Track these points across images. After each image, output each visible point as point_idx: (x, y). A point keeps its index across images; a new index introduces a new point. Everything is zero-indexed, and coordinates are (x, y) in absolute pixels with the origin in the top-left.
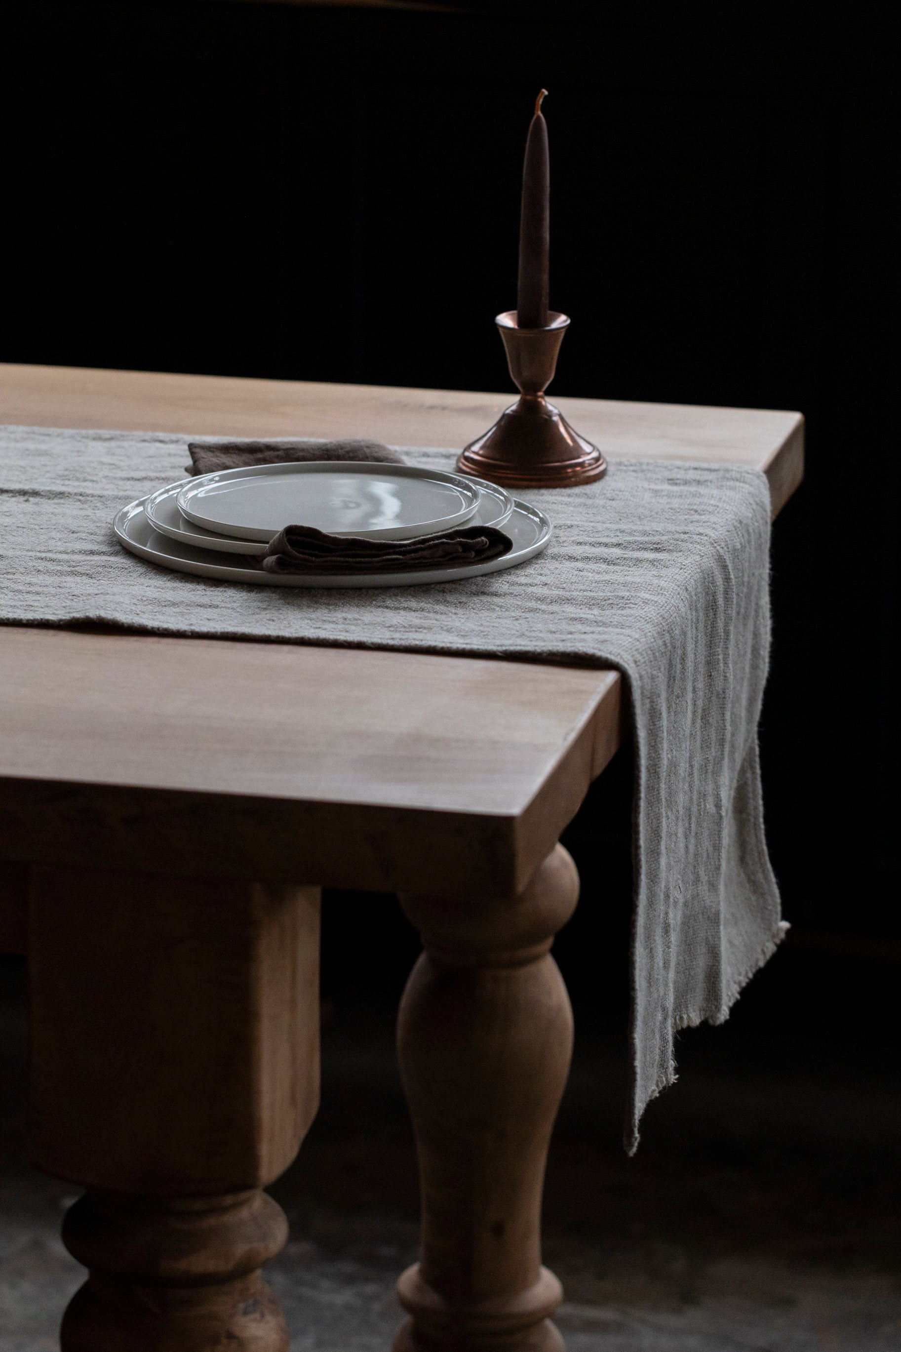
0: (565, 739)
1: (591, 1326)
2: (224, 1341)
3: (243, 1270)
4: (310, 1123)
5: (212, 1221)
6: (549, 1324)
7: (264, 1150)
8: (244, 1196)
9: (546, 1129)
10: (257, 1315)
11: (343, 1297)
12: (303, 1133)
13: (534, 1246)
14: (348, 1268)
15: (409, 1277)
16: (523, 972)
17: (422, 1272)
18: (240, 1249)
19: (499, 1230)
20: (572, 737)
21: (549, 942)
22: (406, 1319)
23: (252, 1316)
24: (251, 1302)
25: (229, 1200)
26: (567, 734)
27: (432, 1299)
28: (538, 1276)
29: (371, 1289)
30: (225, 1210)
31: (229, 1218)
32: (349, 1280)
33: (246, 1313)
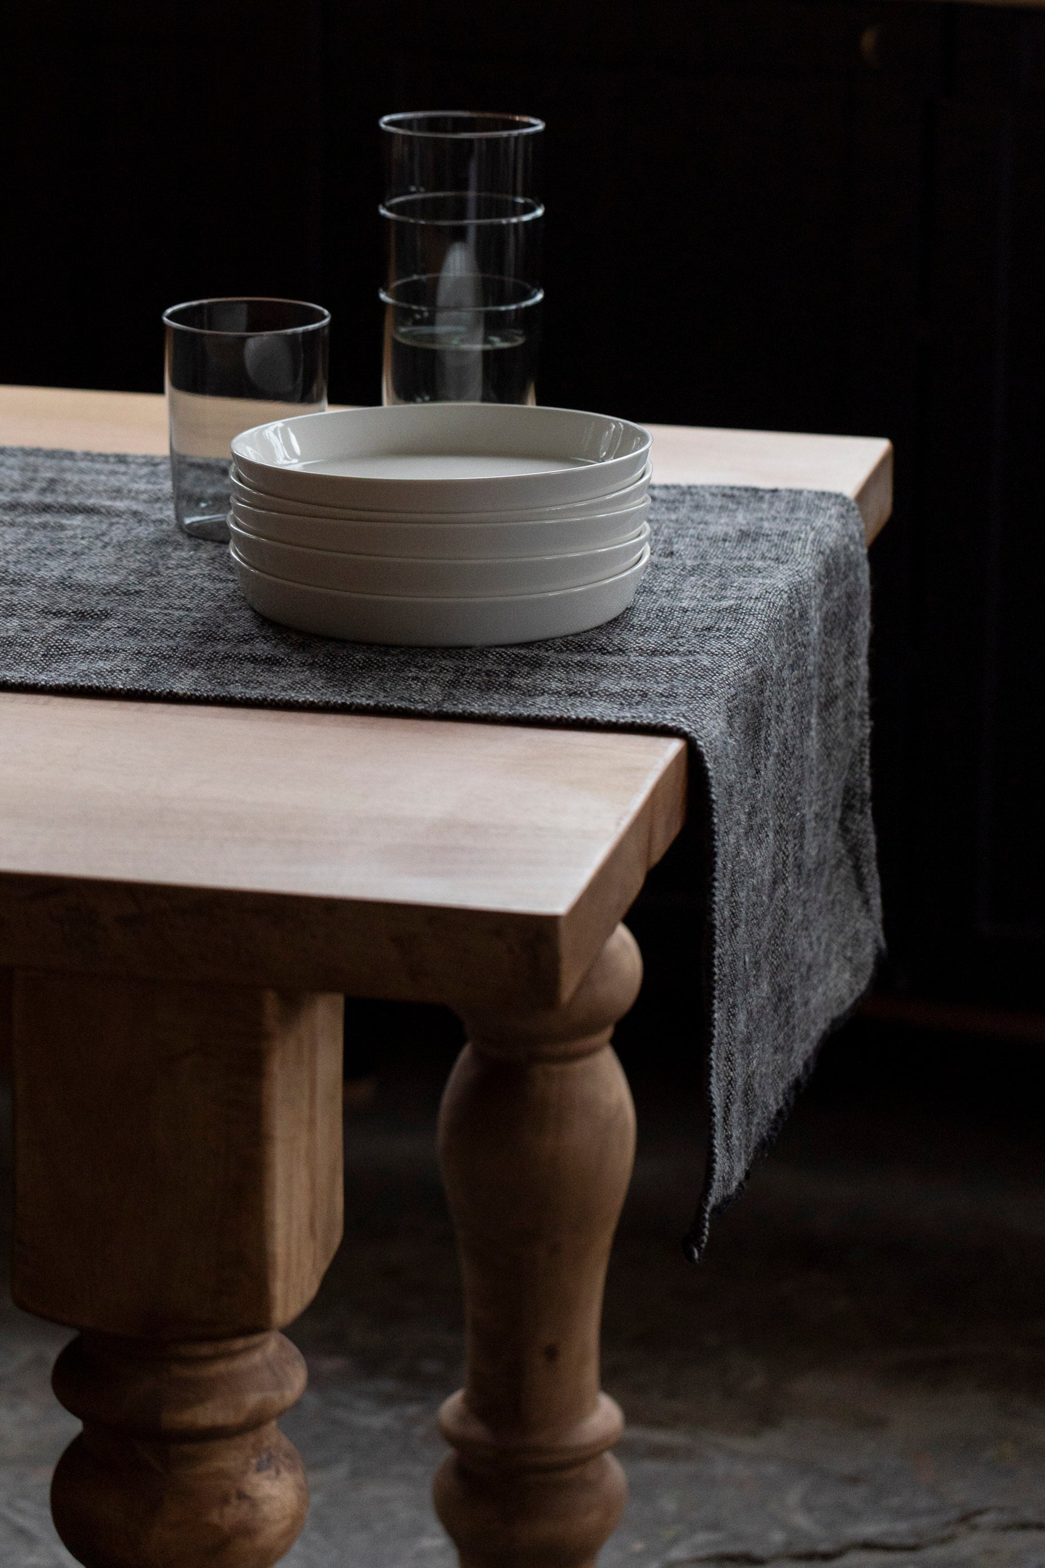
0: (618, 824)
1: (658, 1452)
2: (234, 1501)
3: (255, 1423)
4: (332, 1255)
5: (221, 1367)
6: (609, 1457)
7: (279, 1288)
8: (256, 1339)
9: (604, 1240)
10: (272, 1472)
11: (381, 1420)
12: (323, 1266)
13: (592, 1371)
14: (389, 1385)
15: (453, 1403)
16: (579, 1065)
17: (467, 1400)
18: (252, 1400)
19: (552, 1353)
20: (626, 822)
21: (608, 1032)
22: (446, 1453)
23: (265, 1474)
24: (265, 1456)
25: (239, 1343)
26: (621, 819)
27: (477, 1431)
28: (595, 1405)
29: (413, 1410)
30: (233, 1355)
31: (240, 1364)
32: (387, 1400)
33: (259, 1469)
